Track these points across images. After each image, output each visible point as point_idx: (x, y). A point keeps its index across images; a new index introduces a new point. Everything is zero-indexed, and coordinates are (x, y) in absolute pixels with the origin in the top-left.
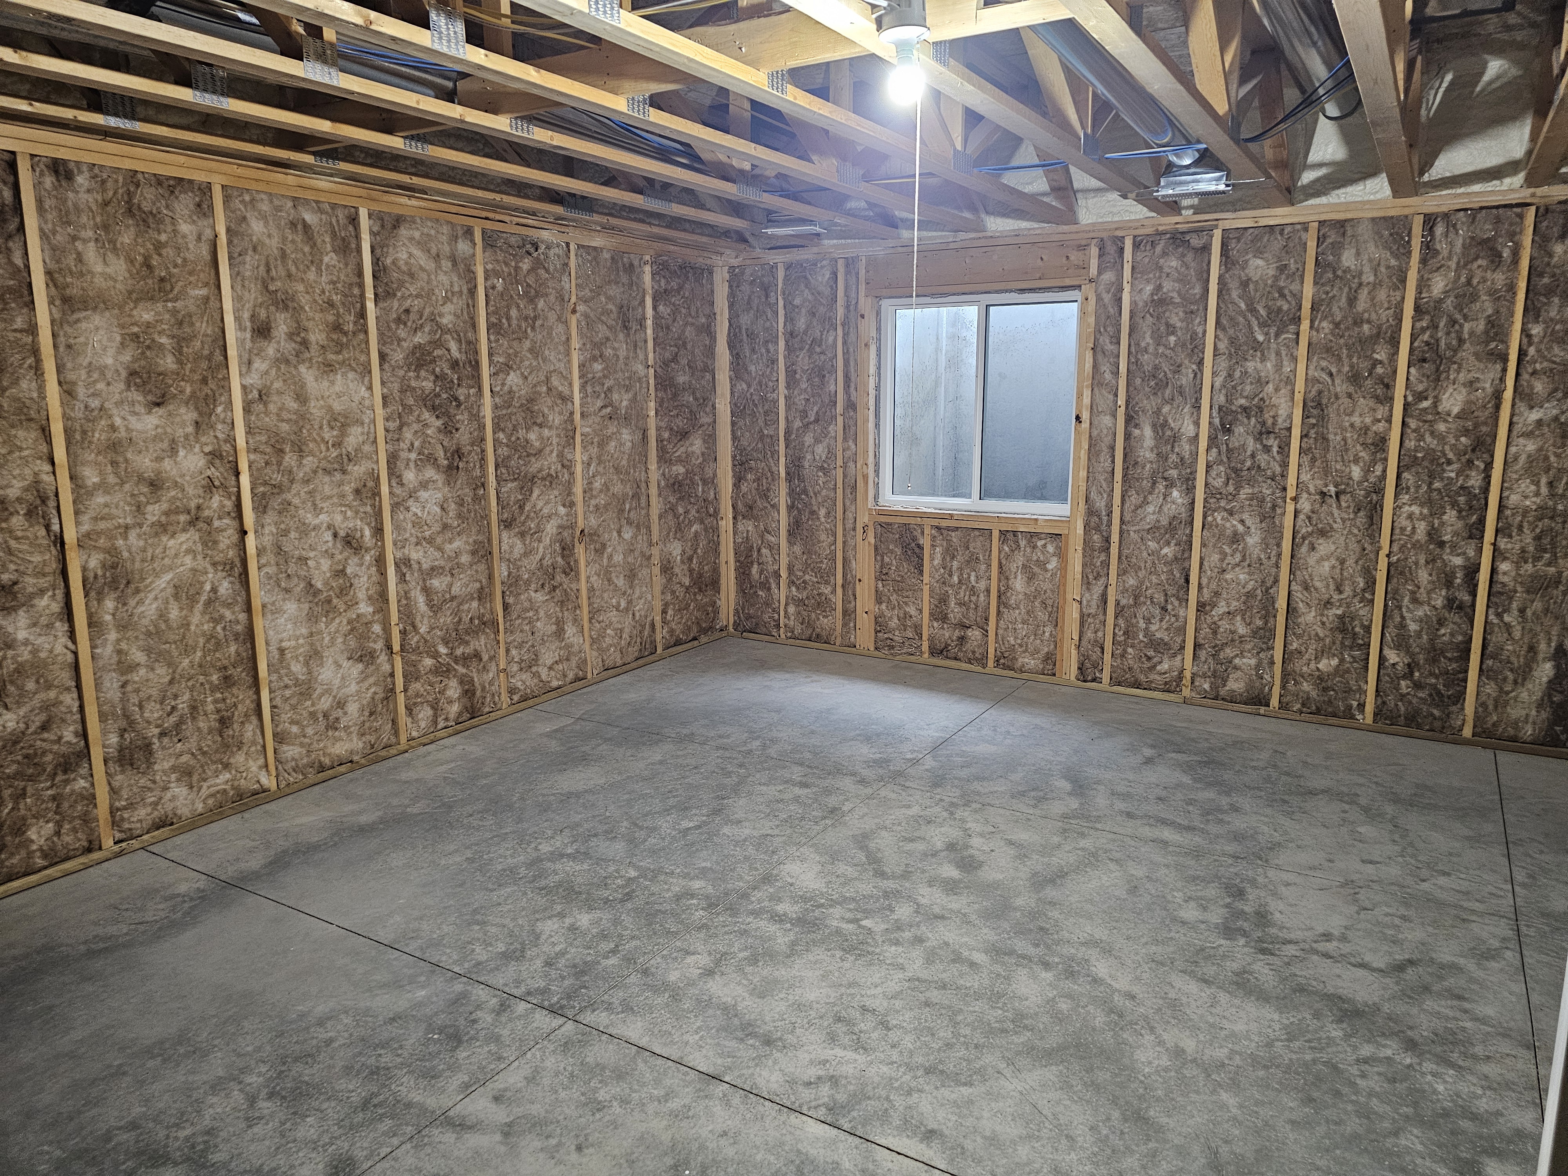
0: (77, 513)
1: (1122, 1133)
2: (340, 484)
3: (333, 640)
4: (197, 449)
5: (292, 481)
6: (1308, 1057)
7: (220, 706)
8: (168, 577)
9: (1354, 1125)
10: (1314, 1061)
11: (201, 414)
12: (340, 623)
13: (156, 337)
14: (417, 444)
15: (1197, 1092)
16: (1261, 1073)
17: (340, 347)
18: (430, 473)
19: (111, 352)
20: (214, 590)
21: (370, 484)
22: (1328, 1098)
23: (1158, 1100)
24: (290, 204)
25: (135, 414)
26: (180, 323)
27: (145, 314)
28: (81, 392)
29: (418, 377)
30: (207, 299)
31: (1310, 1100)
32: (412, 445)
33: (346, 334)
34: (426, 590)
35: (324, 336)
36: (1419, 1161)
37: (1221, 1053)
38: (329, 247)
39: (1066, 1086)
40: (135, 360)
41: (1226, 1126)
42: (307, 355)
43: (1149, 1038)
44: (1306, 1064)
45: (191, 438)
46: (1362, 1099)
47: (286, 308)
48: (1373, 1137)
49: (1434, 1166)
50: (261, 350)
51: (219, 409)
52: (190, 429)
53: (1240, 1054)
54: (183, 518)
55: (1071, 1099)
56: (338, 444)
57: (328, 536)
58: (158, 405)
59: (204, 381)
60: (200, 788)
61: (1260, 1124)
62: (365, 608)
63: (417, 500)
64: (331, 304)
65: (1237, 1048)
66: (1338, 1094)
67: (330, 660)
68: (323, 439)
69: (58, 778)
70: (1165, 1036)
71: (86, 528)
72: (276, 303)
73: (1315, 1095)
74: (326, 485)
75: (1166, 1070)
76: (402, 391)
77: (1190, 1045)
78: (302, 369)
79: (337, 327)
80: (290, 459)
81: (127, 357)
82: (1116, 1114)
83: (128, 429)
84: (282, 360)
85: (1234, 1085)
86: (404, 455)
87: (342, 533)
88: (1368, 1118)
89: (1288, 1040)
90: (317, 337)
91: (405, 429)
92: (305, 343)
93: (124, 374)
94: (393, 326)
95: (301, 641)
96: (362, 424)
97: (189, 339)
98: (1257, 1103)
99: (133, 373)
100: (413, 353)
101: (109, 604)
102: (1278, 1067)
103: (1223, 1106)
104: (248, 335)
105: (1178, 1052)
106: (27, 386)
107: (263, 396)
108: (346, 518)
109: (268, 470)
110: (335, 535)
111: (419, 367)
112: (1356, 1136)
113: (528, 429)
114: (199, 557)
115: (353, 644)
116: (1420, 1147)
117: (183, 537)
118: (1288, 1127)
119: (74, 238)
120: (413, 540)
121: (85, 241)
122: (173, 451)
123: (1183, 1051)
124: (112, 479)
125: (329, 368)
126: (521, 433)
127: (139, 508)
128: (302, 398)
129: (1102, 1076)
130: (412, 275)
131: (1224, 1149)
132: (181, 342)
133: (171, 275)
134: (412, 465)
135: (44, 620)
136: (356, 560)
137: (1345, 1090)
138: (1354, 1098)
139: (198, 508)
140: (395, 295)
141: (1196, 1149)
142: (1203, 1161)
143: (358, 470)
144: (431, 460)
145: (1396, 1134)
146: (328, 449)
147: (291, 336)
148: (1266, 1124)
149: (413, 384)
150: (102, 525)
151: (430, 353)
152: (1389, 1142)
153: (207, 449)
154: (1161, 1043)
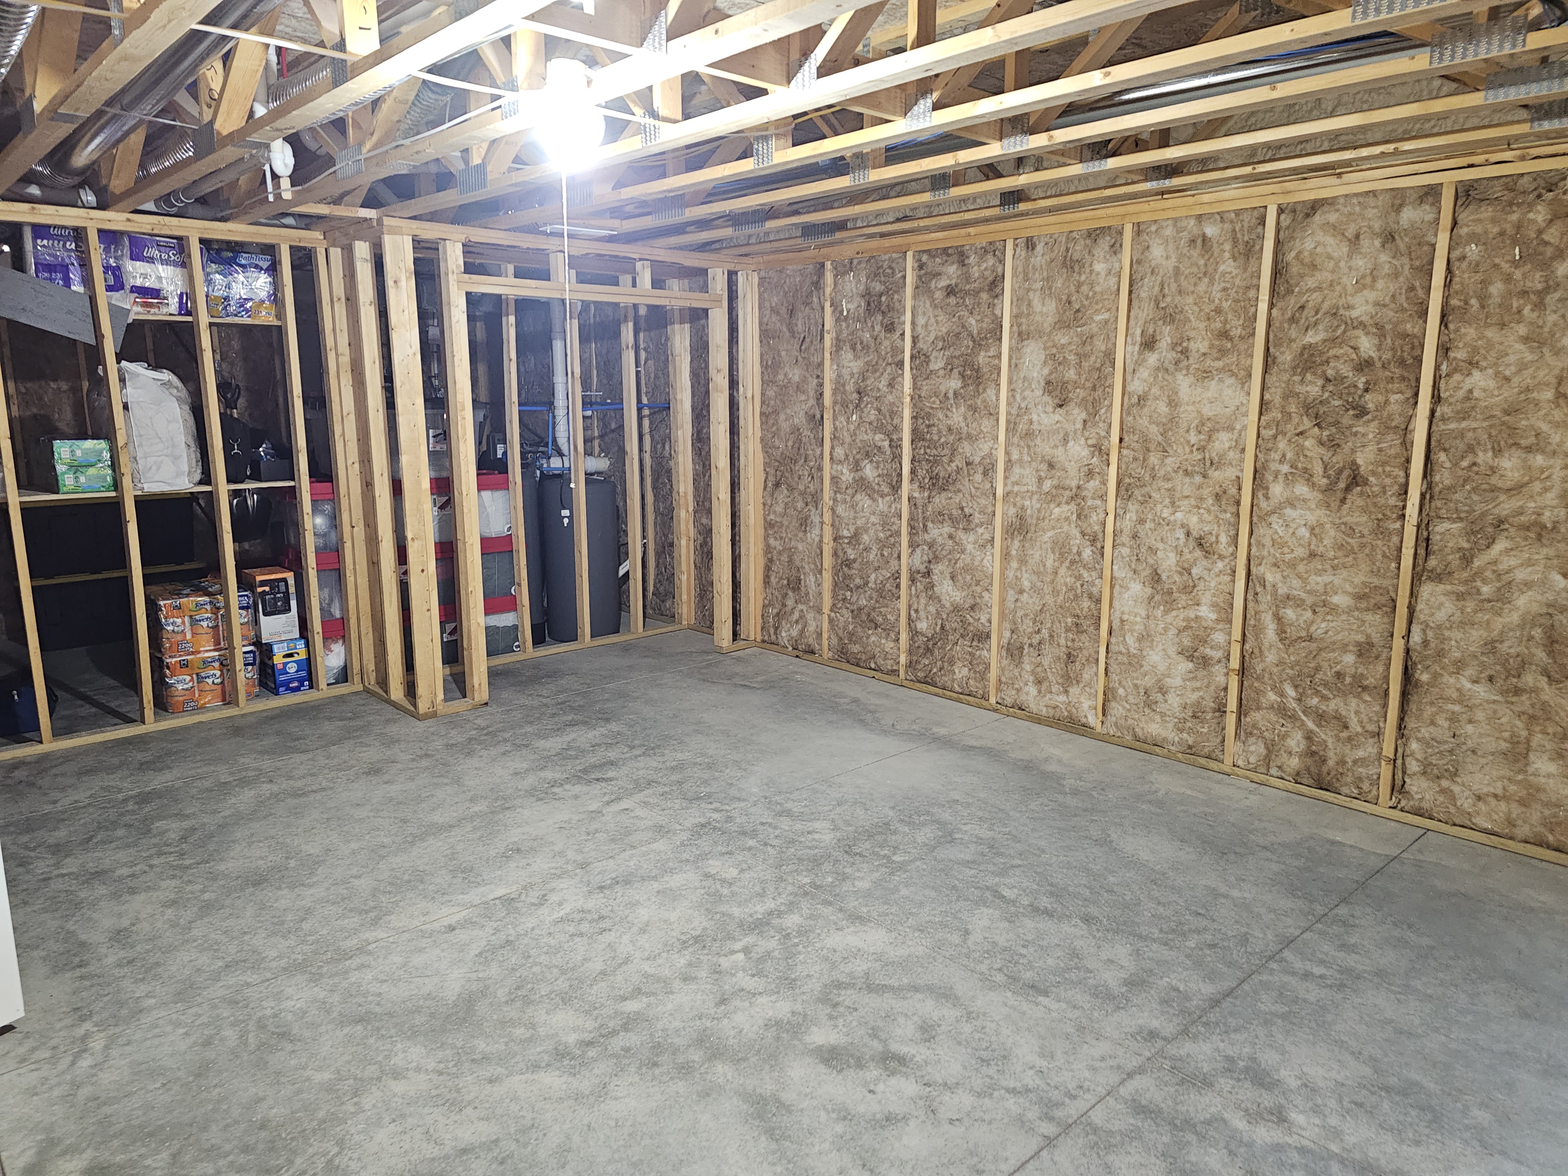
0: (1006, 478)
1: (360, 1005)
2: (1199, 487)
3: (1166, 629)
4: (1082, 441)
5: (1153, 477)
6: (299, 1161)
7: (1069, 644)
8: (1050, 534)
9: (214, 1135)
10: (291, 1162)
11: (1089, 414)
12: (1177, 618)
13: (1066, 355)
14: (1289, 456)
15: (349, 1062)
16: (321, 1114)
17: (1223, 353)
18: (1301, 489)
19: (1038, 368)
20: (1079, 554)
21: (1233, 491)
22: (252, 1140)
23: (366, 1037)
24: (1192, 222)
25: (1046, 412)
26: (1084, 343)
27: (1062, 339)
28: (1018, 397)
29: (1302, 381)
30: (1106, 322)
31: (262, 1127)
32: (1284, 456)
33: (1231, 340)
34: (1278, 618)
35: (1206, 344)
36: (143, 1150)
37: (367, 1102)
38: (1227, 255)
39: (429, 996)
40: (1051, 374)
41: (305, 1060)
42: (1185, 363)
43: (432, 1065)
44: (294, 1152)
45: (1079, 432)
46: (221, 1163)
47: (1173, 320)
48: (191, 1140)
49: (129, 1156)
50: (1144, 360)
51: (1103, 411)
52: (1079, 425)
53: (354, 1114)
54: (1067, 493)
55: (416, 995)
56: (1202, 449)
57: (1180, 534)
58: (1061, 406)
59: (1094, 388)
60: (1045, 696)
61: (282, 1079)
62: (1207, 613)
63: (1281, 516)
64: (1218, 311)
65: (361, 1117)
66: (246, 1149)
67: (1160, 647)
68: (1188, 442)
69: (974, 644)
70: (423, 1077)
71: (1009, 488)
72: (1163, 318)
73: (263, 1134)
74: (1184, 486)
75: (387, 1057)
76: (1286, 397)
77: (399, 1087)
78: (1180, 377)
79: (1224, 334)
80: (1154, 459)
81: (1046, 371)
82: (378, 1009)
83: (1039, 423)
84: (1162, 368)
85: (329, 1088)
86: (1273, 466)
87: (1195, 534)
88: (207, 1150)
89: (330, 1161)
90: (1199, 345)
91: (1280, 437)
92: (1185, 352)
93: (1043, 384)
94: (1286, 325)
95: (1138, 619)
96: (1233, 429)
97: (1086, 356)
98: (299, 1091)
99: (1048, 383)
100: (1302, 354)
101: (1016, 543)
102: (314, 1131)
103: (320, 1069)
104: (1137, 348)
105: (397, 1075)
106: (991, 393)
107: (1142, 400)
108: (1201, 521)
109: (1134, 465)
110: (1188, 534)
111: (1305, 370)
112: (205, 1129)
113: (1498, 452)
114: (1073, 525)
115: (1186, 642)
116: (148, 1162)
117: (1065, 508)
118: (261, 1094)
119: (1029, 290)
120: (1272, 560)
121: (1035, 291)
122: (1065, 441)
123: (395, 1079)
124: (1026, 458)
125: (1205, 375)
126: (1484, 457)
127: (1040, 480)
128: (1173, 403)
129: (419, 1019)
130: (1314, 267)
131: (289, 1047)
132: (1082, 357)
133: (1083, 306)
134: (1281, 478)
135: (981, 542)
136: (1204, 563)
137: (242, 1159)
138: (231, 1158)
139: (1079, 487)
140: (1293, 291)
141: (306, 1033)
142: (295, 1032)
143: (1222, 476)
144: (1308, 476)
145: (174, 1156)
146: (1192, 452)
147: (1174, 346)
148: (278, 1082)
149: (1299, 388)
150: (1016, 489)
151: (1322, 353)
152: (176, 1145)
153: (1090, 442)
154: (418, 1069)
